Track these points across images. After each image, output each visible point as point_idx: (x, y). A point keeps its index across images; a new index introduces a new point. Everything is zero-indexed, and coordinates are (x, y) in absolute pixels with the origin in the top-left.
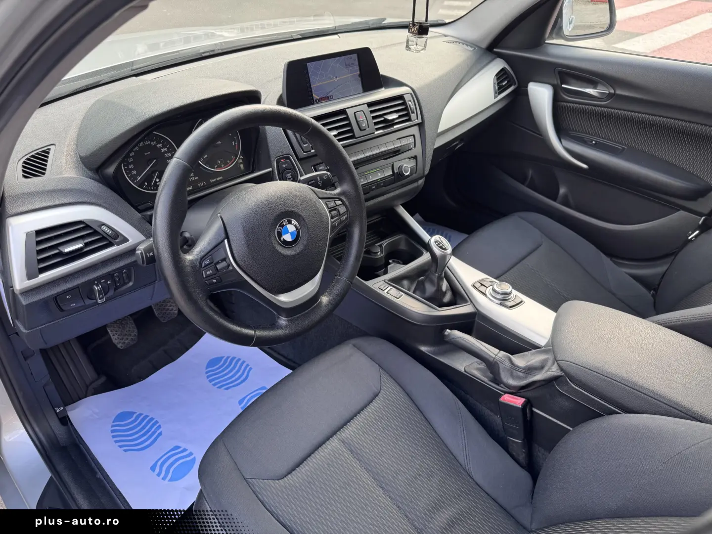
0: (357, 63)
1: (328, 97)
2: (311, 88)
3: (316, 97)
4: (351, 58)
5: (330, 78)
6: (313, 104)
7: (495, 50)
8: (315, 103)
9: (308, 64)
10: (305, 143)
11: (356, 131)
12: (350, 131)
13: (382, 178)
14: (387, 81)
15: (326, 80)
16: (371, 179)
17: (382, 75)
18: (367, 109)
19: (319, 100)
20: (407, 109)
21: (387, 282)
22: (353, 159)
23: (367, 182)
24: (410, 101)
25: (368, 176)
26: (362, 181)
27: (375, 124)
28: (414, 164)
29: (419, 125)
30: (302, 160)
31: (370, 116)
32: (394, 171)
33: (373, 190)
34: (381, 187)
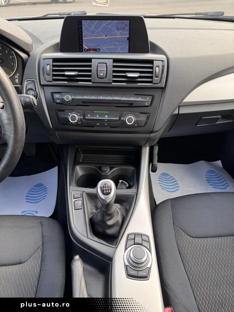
0: (128, 28)
1: (96, 50)
2: (82, 39)
3: (85, 47)
4: (123, 23)
5: (100, 35)
6: (82, 52)
8: (84, 51)
9: (83, 21)
10: (48, 75)
11: (94, 78)
12: (90, 76)
13: (107, 120)
14: (155, 49)
15: (97, 36)
16: (97, 117)
17: (150, 42)
18: (110, 63)
19: (88, 50)
20: (151, 72)
21: (84, 194)
22: (86, 97)
23: (92, 118)
24: (158, 67)
25: (96, 114)
26: (89, 117)
27: (114, 76)
28: (143, 118)
29: (163, 89)
30: (43, 86)
31: (111, 69)
32: (120, 118)
33: (98, 126)
34: (106, 126)
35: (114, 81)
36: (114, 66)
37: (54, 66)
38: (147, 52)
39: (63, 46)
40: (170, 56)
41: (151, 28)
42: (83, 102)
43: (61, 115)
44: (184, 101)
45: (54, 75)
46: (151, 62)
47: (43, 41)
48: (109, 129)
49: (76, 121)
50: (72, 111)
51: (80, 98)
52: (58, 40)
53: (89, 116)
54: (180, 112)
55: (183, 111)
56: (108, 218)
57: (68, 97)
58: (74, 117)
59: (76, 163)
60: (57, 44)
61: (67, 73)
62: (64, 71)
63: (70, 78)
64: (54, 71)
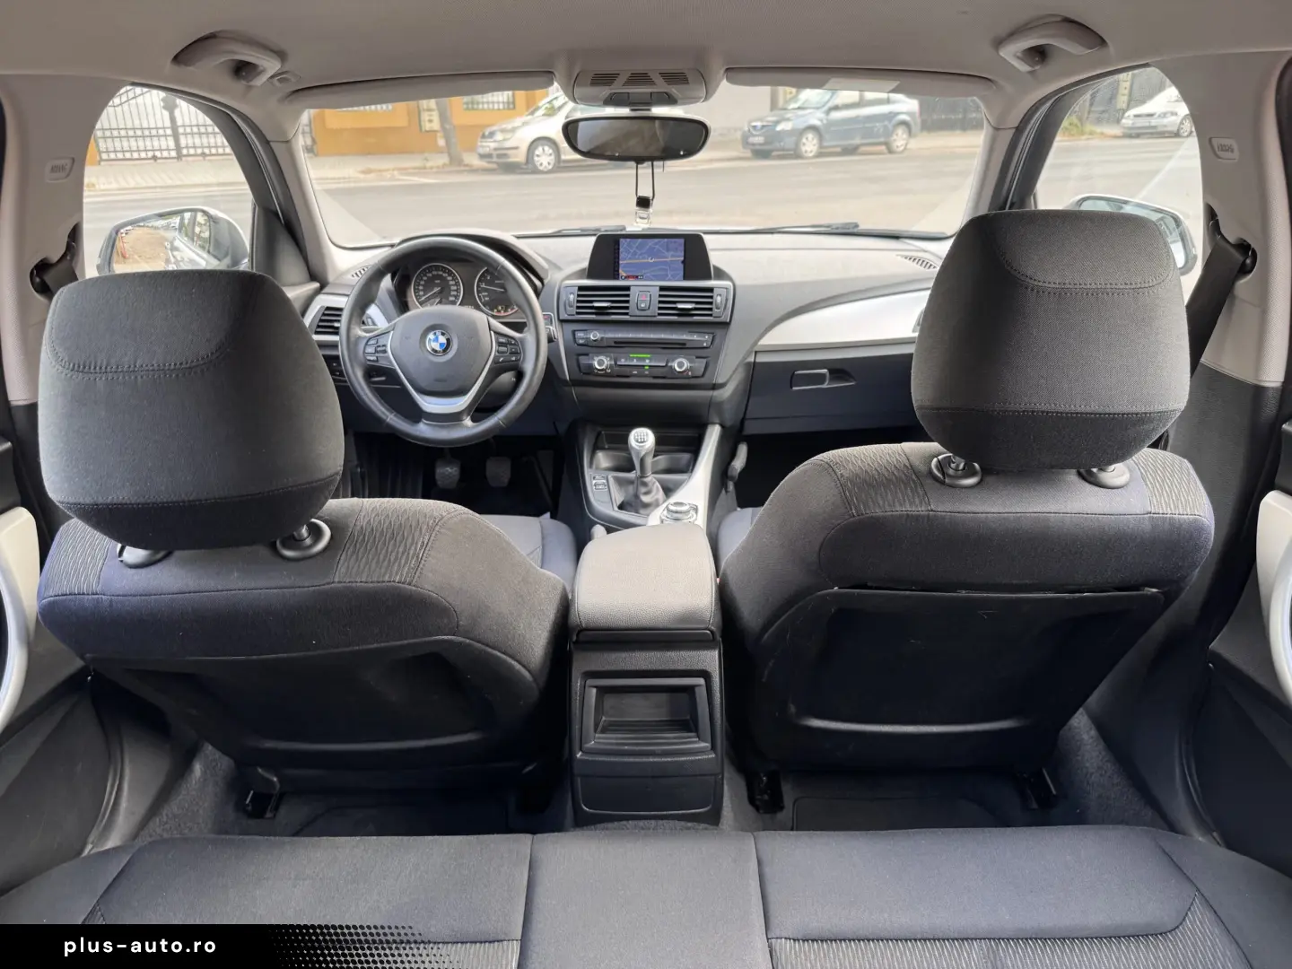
0: (682, 248)
1: (637, 277)
2: (618, 262)
3: (622, 272)
4: (675, 242)
5: (644, 258)
6: (618, 278)
8: (620, 277)
9: (621, 240)
10: (571, 306)
11: (633, 310)
12: (627, 308)
13: (650, 366)
14: (720, 274)
15: (638, 259)
16: (635, 362)
17: (714, 267)
18: (656, 292)
19: (626, 277)
20: (711, 303)
21: (609, 477)
22: (621, 336)
23: (628, 364)
24: (720, 295)
25: (633, 359)
26: (623, 362)
27: (660, 308)
28: (700, 364)
29: (726, 325)
30: (562, 321)
31: (656, 299)
32: (667, 362)
33: (635, 375)
34: (646, 376)
35: (659, 314)
36: (660, 296)
37: (579, 296)
38: (708, 277)
39: (592, 271)
40: (738, 282)
41: (713, 250)
42: (615, 342)
43: (583, 360)
44: (760, 343)
45: (578, 308)
46: (711, 290)
47: (562, 267)
48: (651, 380)
49: (604, 367)
50: (599, 354)
51: (612, 336)
52: (585, 264)
53: (623, 360)
54: (758, 360)
55: (762, 359)
56: (643, 490)
57: (595, 335)
58: (601, 362)
59: (596, 447)
60: (584, 270)
61: (596, 304)
62: (591, 302)
63: (601, 311)
64: (578, 301)
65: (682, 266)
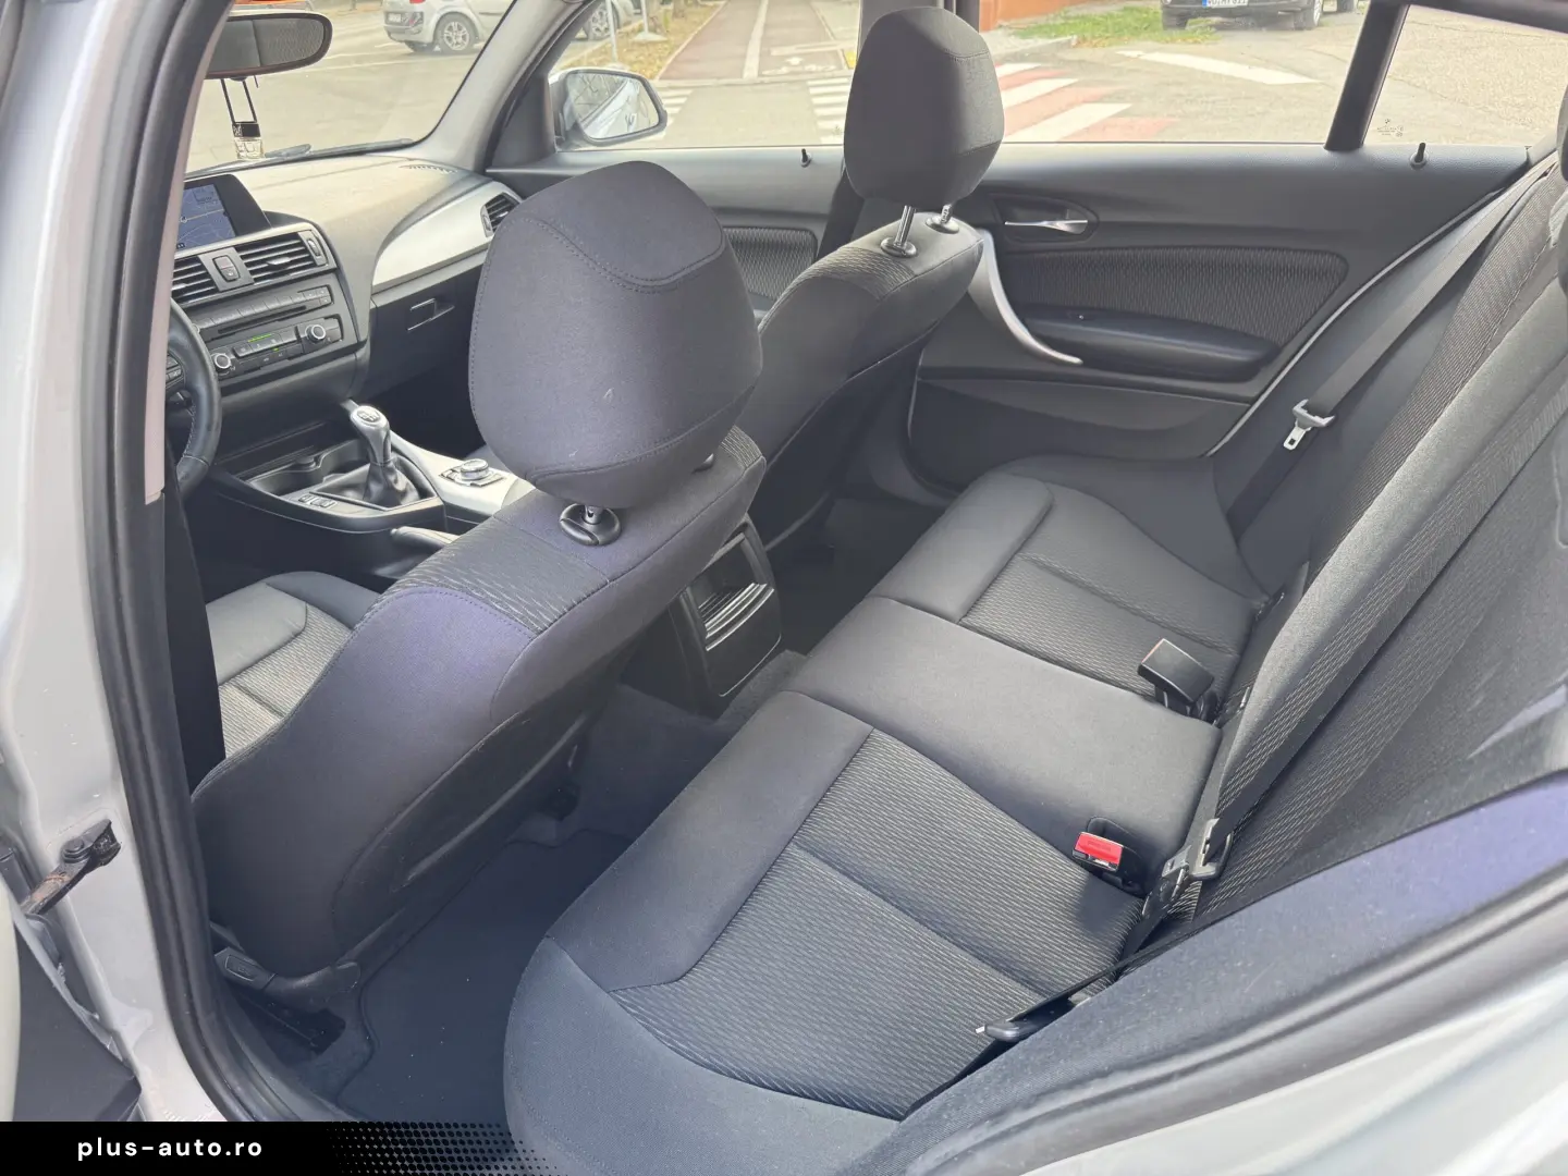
0: (216, 196)
4: (205, 191)
7: (488, 171)
11: (221, 284)
12: (211, 283)
13: (277, 347)
14: (276, 219)
16: (260, 348)
18: (234, 253)
20: (305, 251)
22: (220, 321)
23: (251, 352)
24: (309, 240)
25: (254, 344)
26: (244, 352)
27: (252, 272)
28: (333, 326)
29: (337, 270)
31: (240, 262)
32: (297, 334)
33: (268, 363)
34: (281, 359)
35: (256, 280)
36: (243, 257)
40: (313, 221)
41: (254, 189)
42: (220, 331)
44: (373, 284)
46: (293, 236)
48: (287, 363)
49: (229, 365)
51: (212, 324)
53: (243, 350)
54: (378, 305)
55: (382, 301)
58: (222, 360)
65: (226, 218)
